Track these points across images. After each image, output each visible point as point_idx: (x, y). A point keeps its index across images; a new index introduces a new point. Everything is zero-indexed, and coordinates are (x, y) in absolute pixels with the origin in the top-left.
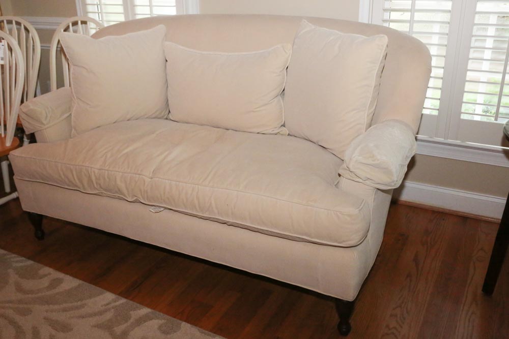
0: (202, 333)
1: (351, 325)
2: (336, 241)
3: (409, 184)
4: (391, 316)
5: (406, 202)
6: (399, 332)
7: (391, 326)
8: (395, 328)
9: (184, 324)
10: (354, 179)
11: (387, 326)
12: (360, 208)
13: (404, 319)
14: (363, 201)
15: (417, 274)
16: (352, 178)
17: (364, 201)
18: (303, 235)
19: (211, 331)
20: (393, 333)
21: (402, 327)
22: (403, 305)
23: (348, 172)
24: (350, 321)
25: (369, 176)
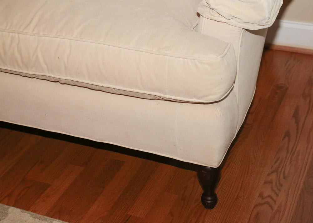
0: (35, 218)
1: (218, 196)
2: (195, 97)
3: (285, 23)
4: (266, 182)
5: (281, 46)
6: (275, 201)
7: (265, 195)
8: (269, 196)
9: (11, 209)
10: (216, 19)
11: (261, 195)
12: (224, 54)
13: (281, 185)
14: (227, 45)
15: (297, 133)
16: (213, 18)
17: (229, 46)
18: (154, 91)
19: (47, 215)
20: (267, 203)
21: (278, 195)
22: (280, 170)
23: (209, 9)
24: (216, 192)
25: (234, 14)
